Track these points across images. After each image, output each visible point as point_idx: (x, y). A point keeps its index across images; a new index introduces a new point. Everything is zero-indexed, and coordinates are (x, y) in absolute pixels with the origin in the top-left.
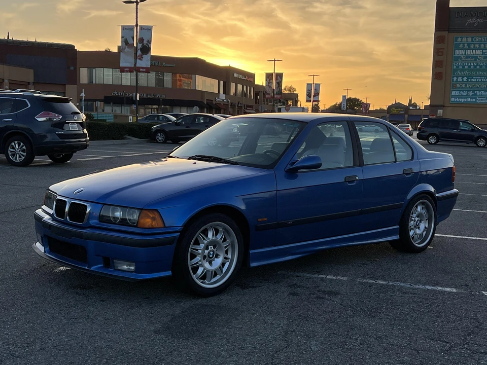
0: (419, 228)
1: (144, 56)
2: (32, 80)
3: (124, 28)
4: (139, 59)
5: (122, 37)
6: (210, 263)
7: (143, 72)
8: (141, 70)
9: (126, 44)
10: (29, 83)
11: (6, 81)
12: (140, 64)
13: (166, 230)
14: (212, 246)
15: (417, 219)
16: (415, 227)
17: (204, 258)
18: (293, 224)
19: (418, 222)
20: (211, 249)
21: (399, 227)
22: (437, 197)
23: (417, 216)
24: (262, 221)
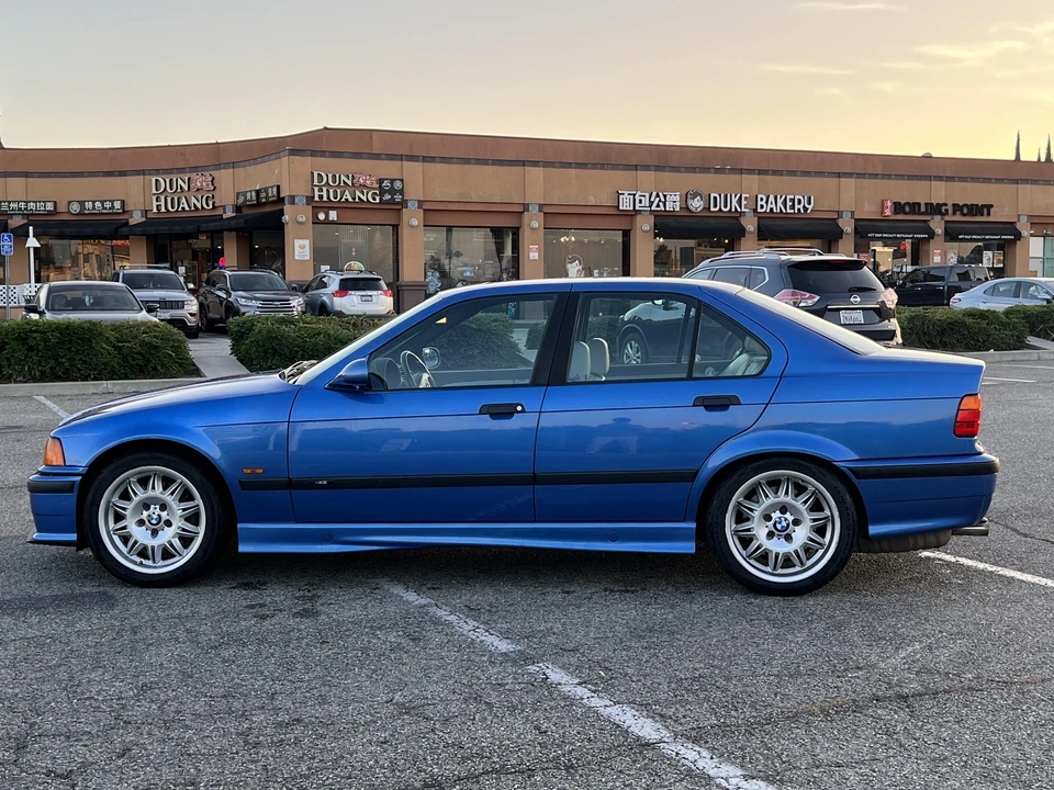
13: (66, 471)
14: (158, 507)
15: (776, 515)
16: (770, 535)
17: (141, 523)
18: (331, 485)
19: (780, 523)
20: (155, 510)
21: (694, 525)
22: (848, 468)
23: (773, 508)
24: (253, 473)
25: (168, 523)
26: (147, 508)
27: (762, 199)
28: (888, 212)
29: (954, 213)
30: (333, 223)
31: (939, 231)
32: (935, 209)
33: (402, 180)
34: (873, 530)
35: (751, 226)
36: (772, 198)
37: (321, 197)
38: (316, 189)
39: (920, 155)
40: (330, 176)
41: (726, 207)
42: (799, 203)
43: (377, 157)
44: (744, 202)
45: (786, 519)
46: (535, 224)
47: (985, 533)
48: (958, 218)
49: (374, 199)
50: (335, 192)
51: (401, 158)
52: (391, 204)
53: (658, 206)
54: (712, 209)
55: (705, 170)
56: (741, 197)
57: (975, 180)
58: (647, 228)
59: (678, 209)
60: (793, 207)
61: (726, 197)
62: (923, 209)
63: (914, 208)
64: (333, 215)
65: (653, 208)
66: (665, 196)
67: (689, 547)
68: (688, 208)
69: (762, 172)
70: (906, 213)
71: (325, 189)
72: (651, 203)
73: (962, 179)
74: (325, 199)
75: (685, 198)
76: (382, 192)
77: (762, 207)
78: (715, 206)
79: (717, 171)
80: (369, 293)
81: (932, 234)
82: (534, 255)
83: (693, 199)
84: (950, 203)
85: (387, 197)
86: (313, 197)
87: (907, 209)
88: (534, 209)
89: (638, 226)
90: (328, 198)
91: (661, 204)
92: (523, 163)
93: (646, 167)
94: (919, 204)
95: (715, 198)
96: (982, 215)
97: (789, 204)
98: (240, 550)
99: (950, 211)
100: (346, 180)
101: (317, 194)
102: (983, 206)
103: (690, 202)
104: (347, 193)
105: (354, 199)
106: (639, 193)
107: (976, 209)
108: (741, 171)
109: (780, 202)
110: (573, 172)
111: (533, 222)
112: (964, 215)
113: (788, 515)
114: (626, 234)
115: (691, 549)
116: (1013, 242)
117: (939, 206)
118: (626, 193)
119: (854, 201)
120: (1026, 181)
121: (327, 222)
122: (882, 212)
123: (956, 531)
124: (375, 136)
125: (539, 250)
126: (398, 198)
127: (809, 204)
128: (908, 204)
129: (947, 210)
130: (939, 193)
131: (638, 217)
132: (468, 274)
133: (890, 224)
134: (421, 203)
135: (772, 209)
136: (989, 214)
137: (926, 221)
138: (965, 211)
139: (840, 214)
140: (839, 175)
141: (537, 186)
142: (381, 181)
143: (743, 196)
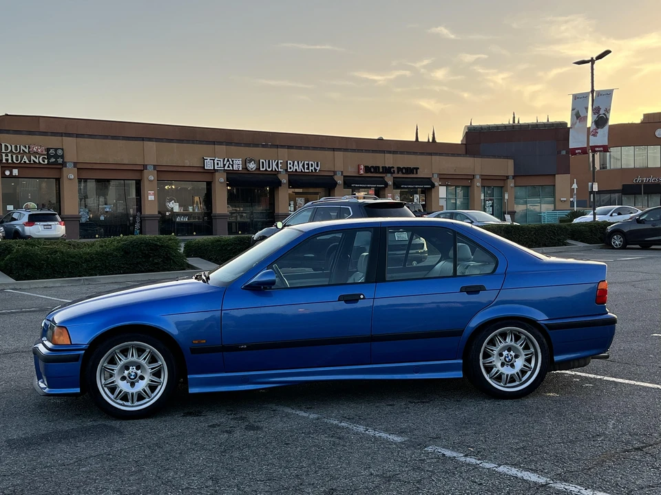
0: (512, 366)
1: (599, 130)
2: (511, 172)
3: (576, 97)
4: (593, 135)
5: (573, 110)
6: (133, 385)
7: (600, 151)
8: (597, 149)
9: (577, 118)
10: (507, 177)
11: (478, 177)
12: (594, 141)
13: (72, 347)
14: (134, 367)
15: (505, 353)
16: (503, 365)
17: (123, 378)
18: (250, 348)
19: (508, 357)
20: (132, 370)
21: (461, 361)
22: (545, 324)
23: (503, 349)
24: (199, 343)
25: (142, 378)
26: (127, 369)
27: (290, 164)
28: (362, 172)
29: (398, 173)
30: (15, 177)
31: (390, 183)
32: (388, 170)
33: (62, 149)
34: (557, 358)
35: (284, 180)
36: (296, 163)
37: (7, 160)
38: (4, 155)
39: (377, 138)
40: (13, 146)
41: (269, 168)
42: (312, 166)
43: (44, 134)
44: (280, 165)
45: (511, 355)
46: (152, 178)
47: (608, 357)
48: (400, 175)
49: (44, 161)
50: (17, 157)
51: (61, 135)
52: (55, 164)
53: (229, 167)
54: (261, 169)
55: (256, 145)
56: (278, 162)
57: (409, 153)
58: (222, 180)
59: (241, 169)
60: (308, 168)
61: (269, 161)
62: (381, 170)
63: (376, 169)
64: (15, 172)
65: (226, 168)
66: (233, 161)
67: (459, 374)
68: (246, 168)
69: (289, 147)
70: (371, 172)
71: (10, 155)
72: (224, 165)
73: (402, 153)
74: (10, 161)
75: (245, 162)
76: (49, 157)
77: (290, 168)
78: (263, 168)
79: (263, 146)
80: (50, 223)
81: (386, 185)
82: (151, 198)
83: (250, 163)
84: (396, 167)
85: (53, 160)
86: (2, 160)
87: (372, 170)
88: (150, 168)
89: (217, 180)
90: (12, 160)
91: (230, 166)
92: (143, 139)
93: (220, 143)
94: (379, 167)
95: (263, 162)
96: (413, 173)
97: (306, 166)
98: (190, 392)
99: (396, 172)
100: (24, 149)
101: (4, 158)
102: (414, 168)
103: (248, 165)
104: (25, 157)
105: (30, 161)
106: (217, 159)
107: (410, 170)
108: (277, 146)
109: (301, 165)
110: (175, 145)
111: (151, 176)
112: (403, 173)
113: (512, 353)
114: (209, 184)
115: (460, 375)
116: (430, 189)
117: (390, 168)
118: (209, 159)
119: (343, 165)
120: (436, 154)
121: (11, 176)
122: (359, 172)
123: (594, 357)
124: (41, 120)
125: (154, 194)
126: (60, 161)
127: (318, 166)
128: (372, 167)
129: (394, 171)
130: (389, 161)
131: (217, 174)
132: (108, 210)
133: (363, 179)
134: (75, 164)
135: (296, 170)
136: (417, 173)
137: (382, 177)
138: (404, 171)
139: (335, 173)
140: (334, 150)
141: (152, 154)
142: (48, 150)
143: (280, 161)
